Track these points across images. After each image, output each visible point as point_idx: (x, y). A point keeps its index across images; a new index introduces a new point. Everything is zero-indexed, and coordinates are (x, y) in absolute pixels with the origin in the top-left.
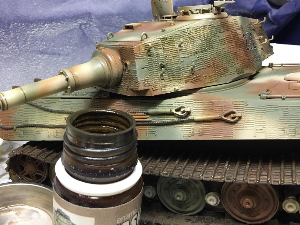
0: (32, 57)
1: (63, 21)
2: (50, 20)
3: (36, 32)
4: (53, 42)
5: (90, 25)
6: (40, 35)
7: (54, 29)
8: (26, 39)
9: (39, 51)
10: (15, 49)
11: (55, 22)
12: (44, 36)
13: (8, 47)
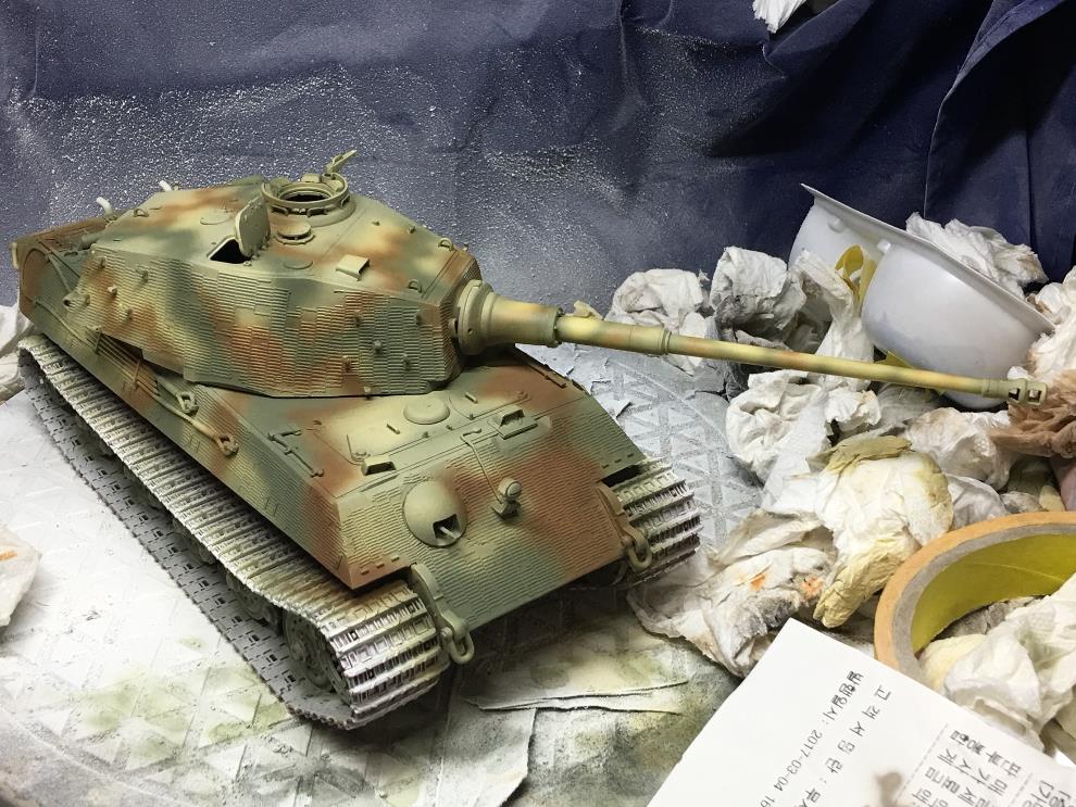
0: (212, 162)
1: (276, 82)
2: (247, 81)
3: (216, 107)
4: (255, 128)
5: (338, 88)
6: (225, 113)
7: (255, 100)
8: (195, 124)
9: (226, 148)
10: (173, 145)
11: (257, 86)
12: (234, 116)
13: (157, 142)
